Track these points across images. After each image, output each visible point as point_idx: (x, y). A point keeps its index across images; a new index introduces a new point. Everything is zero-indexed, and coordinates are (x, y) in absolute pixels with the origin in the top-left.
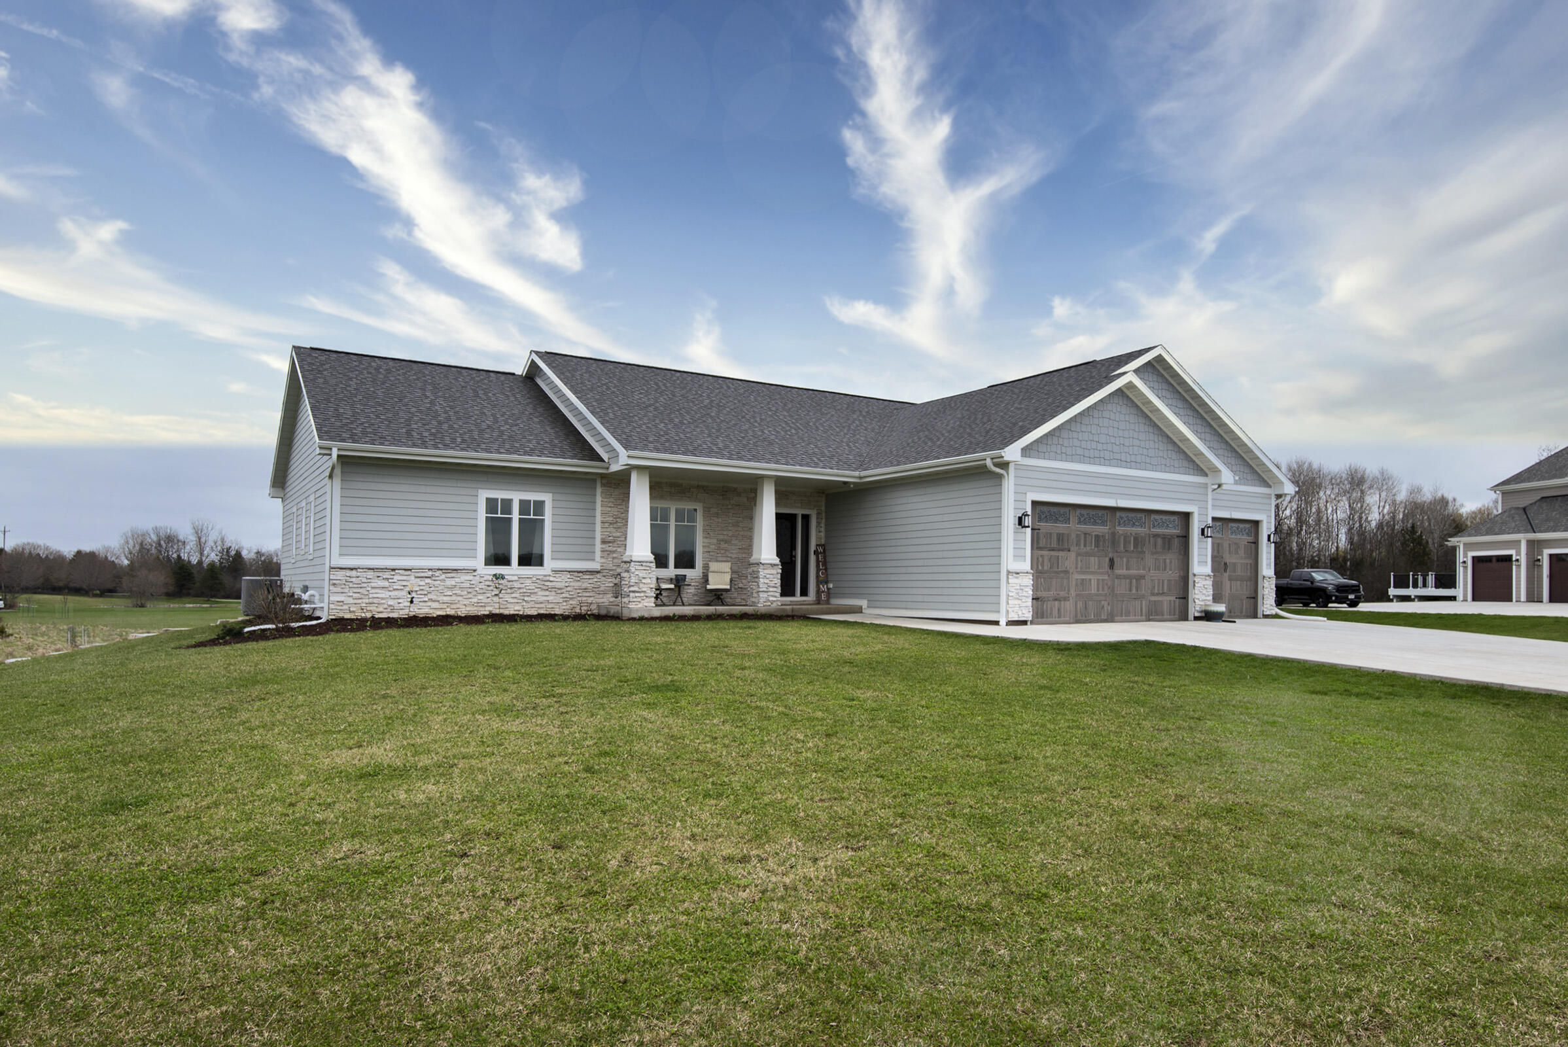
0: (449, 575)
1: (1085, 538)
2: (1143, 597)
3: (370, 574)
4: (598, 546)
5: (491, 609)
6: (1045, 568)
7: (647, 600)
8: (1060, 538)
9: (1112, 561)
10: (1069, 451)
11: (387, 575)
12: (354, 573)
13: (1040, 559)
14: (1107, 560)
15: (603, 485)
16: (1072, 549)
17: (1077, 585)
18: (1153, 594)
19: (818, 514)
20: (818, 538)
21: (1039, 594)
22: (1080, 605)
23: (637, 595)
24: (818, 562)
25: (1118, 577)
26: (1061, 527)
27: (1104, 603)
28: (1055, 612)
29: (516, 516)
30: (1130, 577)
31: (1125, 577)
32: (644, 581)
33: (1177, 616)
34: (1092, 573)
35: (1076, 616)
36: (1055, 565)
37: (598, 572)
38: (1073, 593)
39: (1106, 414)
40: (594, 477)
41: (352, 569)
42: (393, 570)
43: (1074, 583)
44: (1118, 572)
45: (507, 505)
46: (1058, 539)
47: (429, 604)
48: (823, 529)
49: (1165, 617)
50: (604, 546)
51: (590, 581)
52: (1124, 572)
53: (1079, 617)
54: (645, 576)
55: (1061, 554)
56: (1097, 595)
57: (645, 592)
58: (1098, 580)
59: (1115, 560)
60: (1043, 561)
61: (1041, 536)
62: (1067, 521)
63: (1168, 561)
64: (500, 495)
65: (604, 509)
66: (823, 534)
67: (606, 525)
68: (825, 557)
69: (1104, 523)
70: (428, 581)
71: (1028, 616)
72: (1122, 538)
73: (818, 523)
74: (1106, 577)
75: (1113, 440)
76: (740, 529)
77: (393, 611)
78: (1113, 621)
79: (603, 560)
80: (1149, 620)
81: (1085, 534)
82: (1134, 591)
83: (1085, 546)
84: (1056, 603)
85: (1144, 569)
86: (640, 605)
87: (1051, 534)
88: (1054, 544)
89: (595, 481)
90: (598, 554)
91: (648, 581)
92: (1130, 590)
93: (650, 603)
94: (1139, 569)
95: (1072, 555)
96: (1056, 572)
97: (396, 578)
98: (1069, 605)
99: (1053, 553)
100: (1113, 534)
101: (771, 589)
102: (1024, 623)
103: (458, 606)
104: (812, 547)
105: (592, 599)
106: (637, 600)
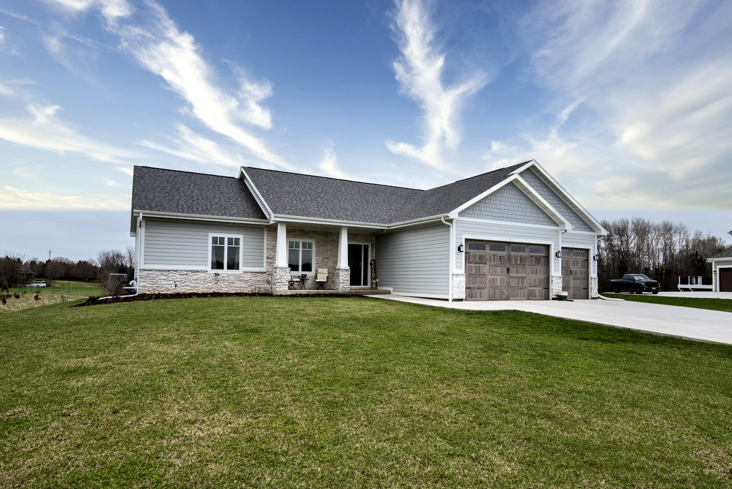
0: (195, 274)
1: (494, 258)
2: (525, 287)
3: (158, 273)
4: (265, 260)
5: (214, 290)
6: (473, 272)
7: (285, 286)
8: (481, 257)
9: (508, 270)
10: (485, 214)
11: (166, 273)
12: (150, 272)
13: (470, 268)
14: (506, 268)
15: (267, 231)
16: (487, 263)
17: (490, 281)
18: (530, 286)
19: (372, 245)
20: (372, 257)
21: (470, 286)
22: (491, 291)
23: (280, 284)
24: (372, 268)
25: (512, 277)
26: (481, 252)
27: (505, 291)
28: (478, 295)
30: (518, 278)
31: (515, 277)
32: (283, 277)
33: (543, 298)
34: (498, 275)
35: (489, 297)
36: (478, 271)
37: (265, 273)
38: (488, 285)
39: (504, 195)
40: (263, 227)
41: (149, 270)
42: (169, 271)
43: (488, 280)
44: (511, 275)
45: (222, 240)
46: (480, 258)
47: (185, 287)
48: (374, 253)
49: (537, 298)
50: (268, 260)
51: (261, 277)
52: (515, 275)
53: (491, 298)
54: (283, 275)
55: (481, 265)
56: (501, 286)
57: (283, 283)
58: (501, 279)
59: (510, 269)
60: (472, 269)
61: (471, 256)
62: (484, 249)
63: (538, 269)
64: (219, 235)
65: (268, 242)
66: (374, 255)
67: (269, 250)
68: (375, 266)
69: (504, 250)
70: (185, 276)
71: (463, 297)
72: (514, 258)
73: (372, 250)
74: (505, 277)
75: (508, 208)
76: (333, 252)
77: (168, 290)
78: (509, 300)
79: (267, 267)
80: (529, 300)
81: (494, 255)
82: (520, 285)
83: (494, 261)
84: (479, 290)
85: (526, 273)
86: (281, 289)
87: (476, 255)
88: (478, 261)
89: (264, 228)
90: (265, 264)
91: (285, 277)
92: (518, 284)
93: (286, 288)
94: (523, 274)
95: (487, 266)
96: (479, 275)
97: (170, 275)
98: (486, 291)
99: (477, 265)
100: (509, 255)
101: (345, 282)
102: (462, 300)
103: (199, 288)
104: (369, 262)
105: (262, 286)
106: (281, 286)
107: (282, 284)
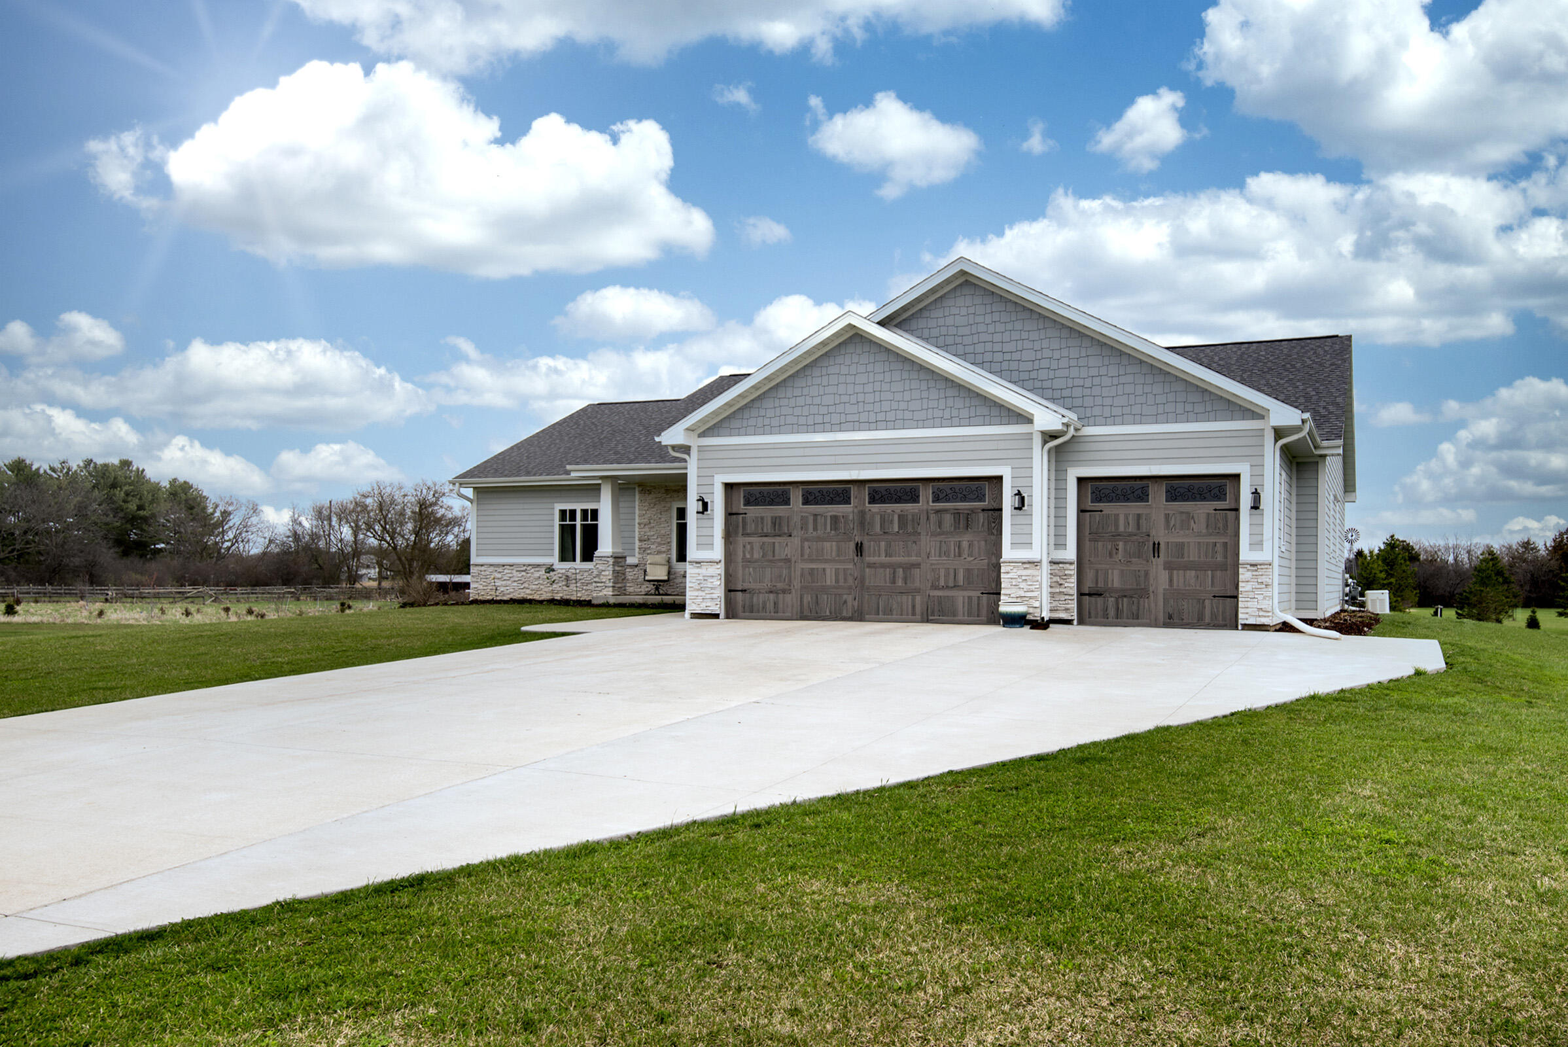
0: (537, 569)
1: (815, 521)
2: (918, 591)
3: (492, 569)
5: (561, 595)
6: (756, 556)
7: (607, 589)
8: (776, 521)
9: (859, 549)
10: (775, 422)
11: (500, 570)
12: (483, 568)
13: (748, 547)
14: (852, 546)
15: (640, 492)
16: (794, 533)
17: (802, 575)
18: (935, 587)
21: (746, 585)
22: (807, 598)
23: (598, 585)
25: (870, 566)
26: (779, 510)
27: (850, 598)
28: (770, 606)
29: (578, 522)
30: (893, 567)
31: (883, 566)
32: (603, 573)
33: (984, 619)
34: (827, 561)
35: (802, 612)
36: (770, 553)
37: (637, 566)
38: (797, 584)
39: (832, 370)
40: (633, 486)
41: (482, 565)
42: (504, 566)
43: (798, 573)
44: (869, 559)
45: (573, 512)
46: (774, 524)
47: (524, 590)
49: (960, 618)
52: (883, 559)
53: (806, 613)
55: (777, 540)
56: (834, 587)
57: (604, 582)
58: (837, 570)
59: (866, 544)
60: (752, 549)
61: (749, 521)
62: (786, 502)
63: (965, 544)
64: (568, 507)
69: (847, 501)
70: (523, 573)
71: (718, 607)
72: (878, 519)
74: (851, 566)
75: (845, 399)
77: (504, 595)
78: (862, 620)
80: (928, 621)
81: (815, 515)
82: (900, 583)
83: (815, 529)
84: (772, 596)
85: (918, 554)
86: (600, 594)
87: (762, 518)
88: (768, 528)
91: (607, 573)
92: (894, 582)
93: (608, 592)
94: (909, 555)
95: (796, 541)
96: (771, 561)
97: (506, 571)
98: (790, 599)
99: (765, 539)
100: (862, 513)
102: (716, 616)
103: (541, 592)
106: (599, 589)
107: (602, 584)
